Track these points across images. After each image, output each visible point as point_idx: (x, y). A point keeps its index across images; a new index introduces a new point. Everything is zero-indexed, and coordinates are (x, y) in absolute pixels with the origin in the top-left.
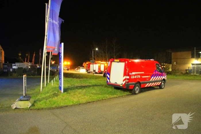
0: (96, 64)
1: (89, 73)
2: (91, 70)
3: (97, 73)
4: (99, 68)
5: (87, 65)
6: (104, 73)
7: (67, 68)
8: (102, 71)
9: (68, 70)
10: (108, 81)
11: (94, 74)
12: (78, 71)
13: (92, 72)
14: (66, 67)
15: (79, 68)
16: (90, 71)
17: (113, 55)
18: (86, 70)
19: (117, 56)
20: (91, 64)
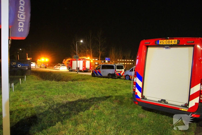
0: (80, 60)
1: (71, 71)
2: (74, 67)
3: (81, 71)
4: (84, 66)
5: (69, 61)
6: (93, 71)
7: (45, 65)
8: (88, 69)
9: (46, 68)
10: (139, 94)
11: (79, 73)
12: (58, 68)
13: (75, 70)
14: (43, 64)
15: (59, 65)
16: (73, 69)
17: (99, 51)
18: (68, 67)
19: (103, 51)
20: (73, 60)
